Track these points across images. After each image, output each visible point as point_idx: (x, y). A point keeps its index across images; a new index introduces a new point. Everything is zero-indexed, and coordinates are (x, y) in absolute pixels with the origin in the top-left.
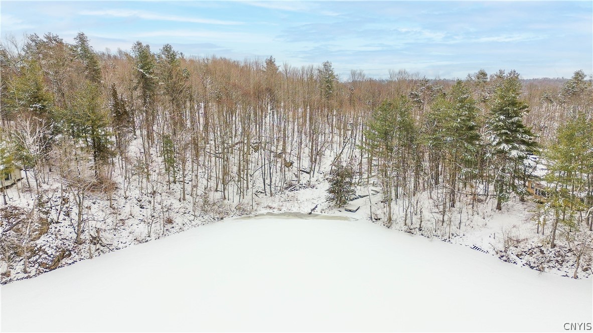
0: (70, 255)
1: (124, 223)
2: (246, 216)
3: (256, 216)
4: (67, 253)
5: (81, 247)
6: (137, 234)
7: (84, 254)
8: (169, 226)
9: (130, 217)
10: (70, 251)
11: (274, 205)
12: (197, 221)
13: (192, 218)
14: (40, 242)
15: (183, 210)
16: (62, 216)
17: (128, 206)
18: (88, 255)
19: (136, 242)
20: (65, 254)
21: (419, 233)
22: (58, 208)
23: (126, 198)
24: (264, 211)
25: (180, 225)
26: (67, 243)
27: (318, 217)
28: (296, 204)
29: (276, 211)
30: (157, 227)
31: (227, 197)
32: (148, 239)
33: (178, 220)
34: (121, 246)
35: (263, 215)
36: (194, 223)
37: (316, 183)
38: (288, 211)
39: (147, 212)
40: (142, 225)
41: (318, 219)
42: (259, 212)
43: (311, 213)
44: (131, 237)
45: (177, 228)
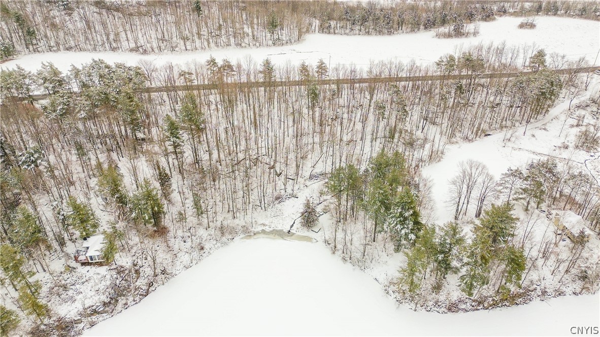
0: (153, 284)
1: (176, 256)
2: (248, 234)
3: (255, 234)
4: (151, 284)
5: (156, 278)
6: (185, 263)
7: (159, 282)
8: (202, 252)
9: (179, 251)
10: (152, 282)
11: (267, 223)
12: (219, 244)
13: (215, 242)
14: (138, 284)
15: (209, 237)
16: (144, 261)
17: (177, 243)
18: (162, 282)
19: (185, 269)
20: (150, 285)
21: (349, 261)
22: (141, 257)
23: (175, 238)
24: (260, 229)
25: (208, 249)
26: (150, 278)
27: (293, 237)
28: (281, 221)
29: (267, 229)
30: (195, 254)
31: (235, 216)
32: (191, 265)
33: (207, 246)
34: (177, 273)
35: (258, 233)
36: (216, 246)
37: (298, 191)
38: (275, 228)
39: (189, 244)
40: (187, 255)
41: (293, 239)
42: (256, 230)
43: (289, 231)
44: (182, 266)
45: (207, 252)
